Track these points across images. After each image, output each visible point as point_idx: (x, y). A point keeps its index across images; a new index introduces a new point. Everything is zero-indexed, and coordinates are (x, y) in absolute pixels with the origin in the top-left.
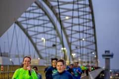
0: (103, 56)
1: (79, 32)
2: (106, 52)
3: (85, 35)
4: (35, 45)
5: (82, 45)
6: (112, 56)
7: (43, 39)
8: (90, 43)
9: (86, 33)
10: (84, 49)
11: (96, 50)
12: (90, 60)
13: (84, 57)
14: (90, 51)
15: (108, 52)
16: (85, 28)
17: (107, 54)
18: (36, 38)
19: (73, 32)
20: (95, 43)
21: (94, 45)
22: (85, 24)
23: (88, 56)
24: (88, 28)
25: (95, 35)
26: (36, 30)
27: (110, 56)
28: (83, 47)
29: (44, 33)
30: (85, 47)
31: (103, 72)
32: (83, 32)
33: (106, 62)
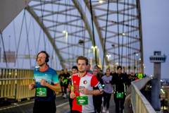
0: (151, 59)
2: (155, 53)
4: (53, 41)
5: (121, 43)
6: (164, 59)
7: (64, 32)
8: (132, 40)
9: (127, 25)
10: (125, 49)
11: (141, 51)
12: (132, 65)
13: (124, 60)
14: (132, 51)
15: (159, 53)
17: (157, 56)
18: (55, 31)
19: (109, 23)
20: (141, 40)
21: (139, 43)
22: (126, 12)
23: (129, 59)
25: (140, 28)
26: (55, 20)
27: (160, 59)
28: (122, 46)
29: (66, 23)
30: (125, 46)
31: (150, 82)
32: (123, 23)
33: (155, 68)
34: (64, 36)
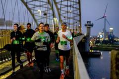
0: (85, 25)
1: (67, 6)
2: (88, 22)
3: (72, 8)
4: (33, 15)
5: (69, 17)
6: (92, 25)
7: (39, 10)
8: (75, 15)
10: (71, 20)
11: (80, 21)
12: (75, 28)
13: (71, 25)
14: (75, 21)
15: (90, 22)
16: (72, 3)
17: (88, 24)
18: (34, 10)
20: (80, 15)
21: (79, 17)
23: (74, 25)
24: (74, 3)
25: (80, 9)
26: (34, 4)
27: (90, 25)
28: (70, 18)
29: (40, 6)
30: (72, 18)
32: (70, 6)
33: (87, 30)
34: (39, 13)
